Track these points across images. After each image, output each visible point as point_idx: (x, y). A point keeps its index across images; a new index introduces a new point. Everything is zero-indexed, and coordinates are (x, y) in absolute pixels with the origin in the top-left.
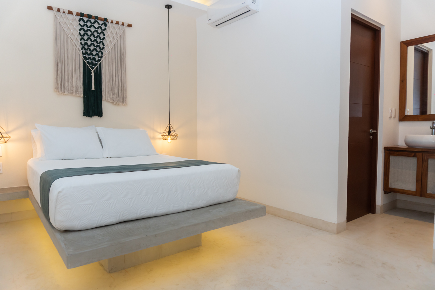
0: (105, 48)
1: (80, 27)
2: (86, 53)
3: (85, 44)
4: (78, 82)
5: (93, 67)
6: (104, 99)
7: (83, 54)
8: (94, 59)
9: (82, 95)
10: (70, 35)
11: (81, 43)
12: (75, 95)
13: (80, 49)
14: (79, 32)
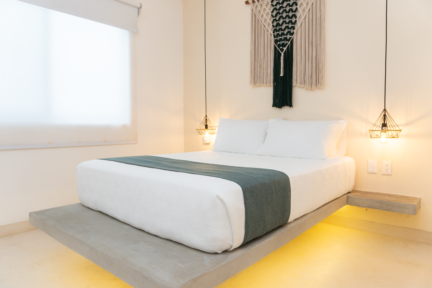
0: (297, 21)
1: (272, 8)
2: (278, 35)
3: (276, 26)
4: (269, 69)
5: (284, 48)
6: (294, 84)
7: (275, 37)
8: (285, 39)
9: (272, 84)
10: (263, 22)
11: (273, 26)
12: (265, 85)
13: (272, 33)
14: (271, 14)
